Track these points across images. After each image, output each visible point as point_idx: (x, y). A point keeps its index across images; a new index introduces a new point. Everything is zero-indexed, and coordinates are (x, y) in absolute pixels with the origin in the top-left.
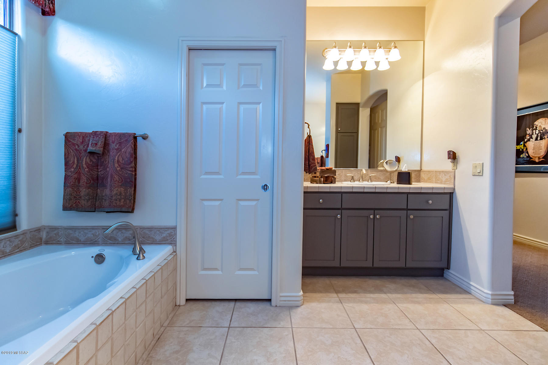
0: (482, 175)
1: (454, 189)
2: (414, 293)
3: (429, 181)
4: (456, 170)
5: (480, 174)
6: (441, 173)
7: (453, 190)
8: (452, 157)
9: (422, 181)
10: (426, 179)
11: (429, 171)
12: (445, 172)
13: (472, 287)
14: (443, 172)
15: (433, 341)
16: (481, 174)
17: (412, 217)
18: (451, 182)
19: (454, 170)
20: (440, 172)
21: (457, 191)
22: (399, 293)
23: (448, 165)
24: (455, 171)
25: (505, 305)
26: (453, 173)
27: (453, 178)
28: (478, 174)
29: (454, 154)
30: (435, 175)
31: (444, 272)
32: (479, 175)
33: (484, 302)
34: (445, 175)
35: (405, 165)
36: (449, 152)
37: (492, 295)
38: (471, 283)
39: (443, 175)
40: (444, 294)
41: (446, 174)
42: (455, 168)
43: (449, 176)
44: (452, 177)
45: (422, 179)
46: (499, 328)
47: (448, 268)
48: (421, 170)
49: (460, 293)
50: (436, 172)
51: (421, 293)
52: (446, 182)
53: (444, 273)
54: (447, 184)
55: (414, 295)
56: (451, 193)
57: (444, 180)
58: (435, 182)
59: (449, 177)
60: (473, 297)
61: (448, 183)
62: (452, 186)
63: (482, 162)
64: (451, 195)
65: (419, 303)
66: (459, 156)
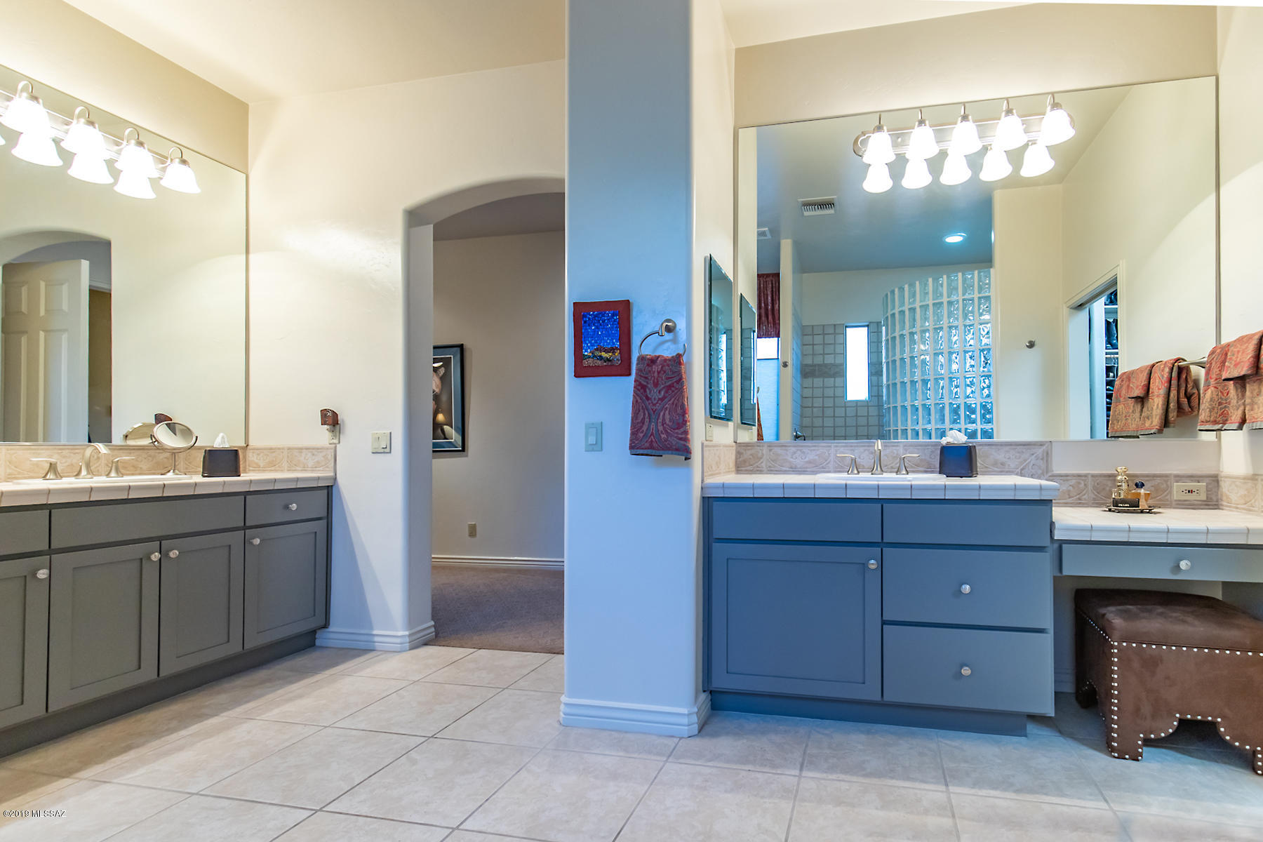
0: (390, 452)
1: (335, 479)
2: (278, 689)
3: (273, 468)
4: (338, 446)
5: (385, 450)
6: (304, 450)
7: (333, 481)
8: (330, 421)
9: (251, 468)
10: (262, 465)
11: (271, 449)
12: (314, 449)
13: (376, 639)
14: (307, 449)
15: (363, 726)
16: (388, 450)
17: (257, 541)
18: (327, 467)
19: (334, 445)
20: (300, 449)
21: (343, 483)
22: (248, 702)
23: (323, 435)
24: (336, 447)
25: (426, 644)
26: (333, 451)
27: (333, 460)
28: (382, 451)
29: (335, 415)
30: (288, 457)
31: (317, 636)
32: (384, 453)
33: (399, 652)
34: (313, 455)
35: (221, 435)
36: (324, 413)
37: (410, 635)
38: (375, 632)
39: (310, 454)
40: (334, 667)
41: (316, 453)
42: (336, 441)
43: (324, 457)
44: (329, 457)
45: (249, 466)
46: (434, 669)
47: (326, 625)
48: (247, 445)
49: (359, 656)
50: (289, 449)
51: (292, 682)
52: (316, 467)
53: (315, 639)
54: (319, 471)
55: (280, 692)
56: (328, 486)
57: (311, 463)
58: (288, 470)
59: (323, 459)
60: (381, 652)
61: (321, 469)
62: (332, 474)
63: (389, 432)
64: (328, 491)
65: (301, 696)
66: (343, 421)
